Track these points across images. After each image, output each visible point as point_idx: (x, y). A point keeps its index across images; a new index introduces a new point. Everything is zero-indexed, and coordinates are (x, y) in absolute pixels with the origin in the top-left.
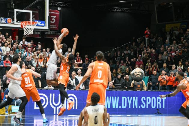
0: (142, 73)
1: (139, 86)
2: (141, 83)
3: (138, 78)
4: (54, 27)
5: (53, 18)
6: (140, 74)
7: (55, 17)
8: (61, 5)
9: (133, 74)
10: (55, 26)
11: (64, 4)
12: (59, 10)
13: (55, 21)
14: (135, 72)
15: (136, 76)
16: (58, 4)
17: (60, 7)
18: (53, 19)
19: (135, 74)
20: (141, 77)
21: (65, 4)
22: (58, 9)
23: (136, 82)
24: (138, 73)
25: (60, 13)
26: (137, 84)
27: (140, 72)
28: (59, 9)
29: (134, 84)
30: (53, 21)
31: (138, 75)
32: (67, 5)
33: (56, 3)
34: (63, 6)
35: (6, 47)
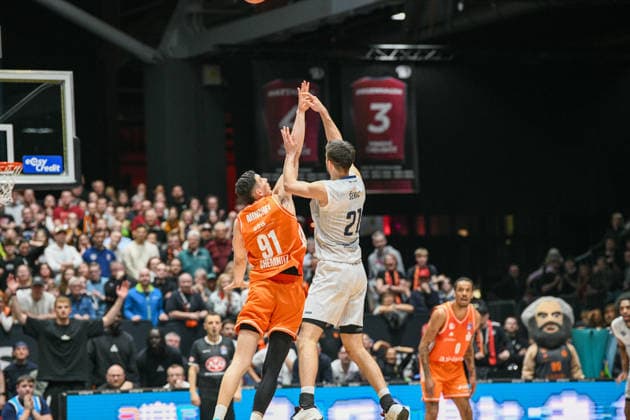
0: (566, 318)
1: (556, 366)
2: (564, 354)
3: (550, 335)
4: (385, 150)
5: (377, 111)
6: (559, 320)
7: (386, 107)
8: (412, 54)
9: (533, 320)
10: (390, 143)
11: (424, 53)
12: (403, 80)
13: (386, 123)
14: (540, 314)
15: (545, 330)
16: (399, 53)
17: (405, 63)
18: (378, 117)
19: (541, 321)
20: (563, 333)
21: (430, 50)
22: (396, 76)
23: (543, 351)
24: (550, 318)
25: (409, 90)
26: (548, 357)
27: (557, 314)
28: (403, 72)
29: (537, 359)
30: (379, 123)
31: (551, 323)
32: (435, 55)
33: (388, 52)
34: (420, 59)
35: (141, 242)
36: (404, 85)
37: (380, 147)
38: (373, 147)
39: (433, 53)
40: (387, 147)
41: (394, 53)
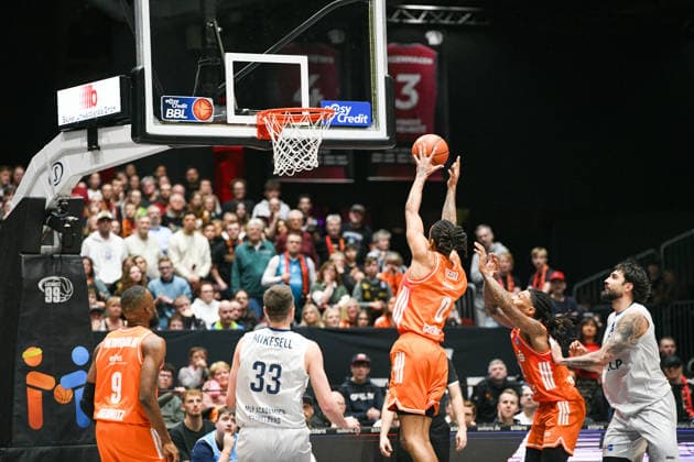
4: (412, 130)
5: (404, 84)
7: (414, 79)
8: (444, 18)
10: (418, 121)
11: (457, 16)
12: (433, 47)
13: (414, 97)
16: (429, 15)
17: (436, 28)
18: (406, 90)
21: (463, 13)
22: (425, 42)
25: (440, 60)
28: (434, 38)
30: (406, 98)
32: (469, 19)
33: (417, 14)
34: (453, 22)
35: (190, 232)
36: (435, 53)
37: (407, 126)
38: (400, 126)
39: (468, 16)
40: (415, 126)
41: (423, 15)
